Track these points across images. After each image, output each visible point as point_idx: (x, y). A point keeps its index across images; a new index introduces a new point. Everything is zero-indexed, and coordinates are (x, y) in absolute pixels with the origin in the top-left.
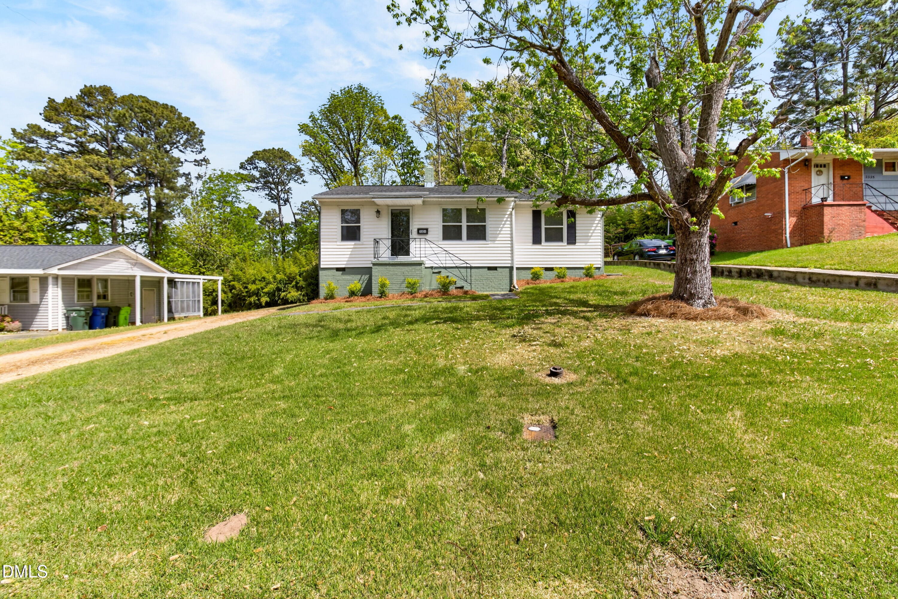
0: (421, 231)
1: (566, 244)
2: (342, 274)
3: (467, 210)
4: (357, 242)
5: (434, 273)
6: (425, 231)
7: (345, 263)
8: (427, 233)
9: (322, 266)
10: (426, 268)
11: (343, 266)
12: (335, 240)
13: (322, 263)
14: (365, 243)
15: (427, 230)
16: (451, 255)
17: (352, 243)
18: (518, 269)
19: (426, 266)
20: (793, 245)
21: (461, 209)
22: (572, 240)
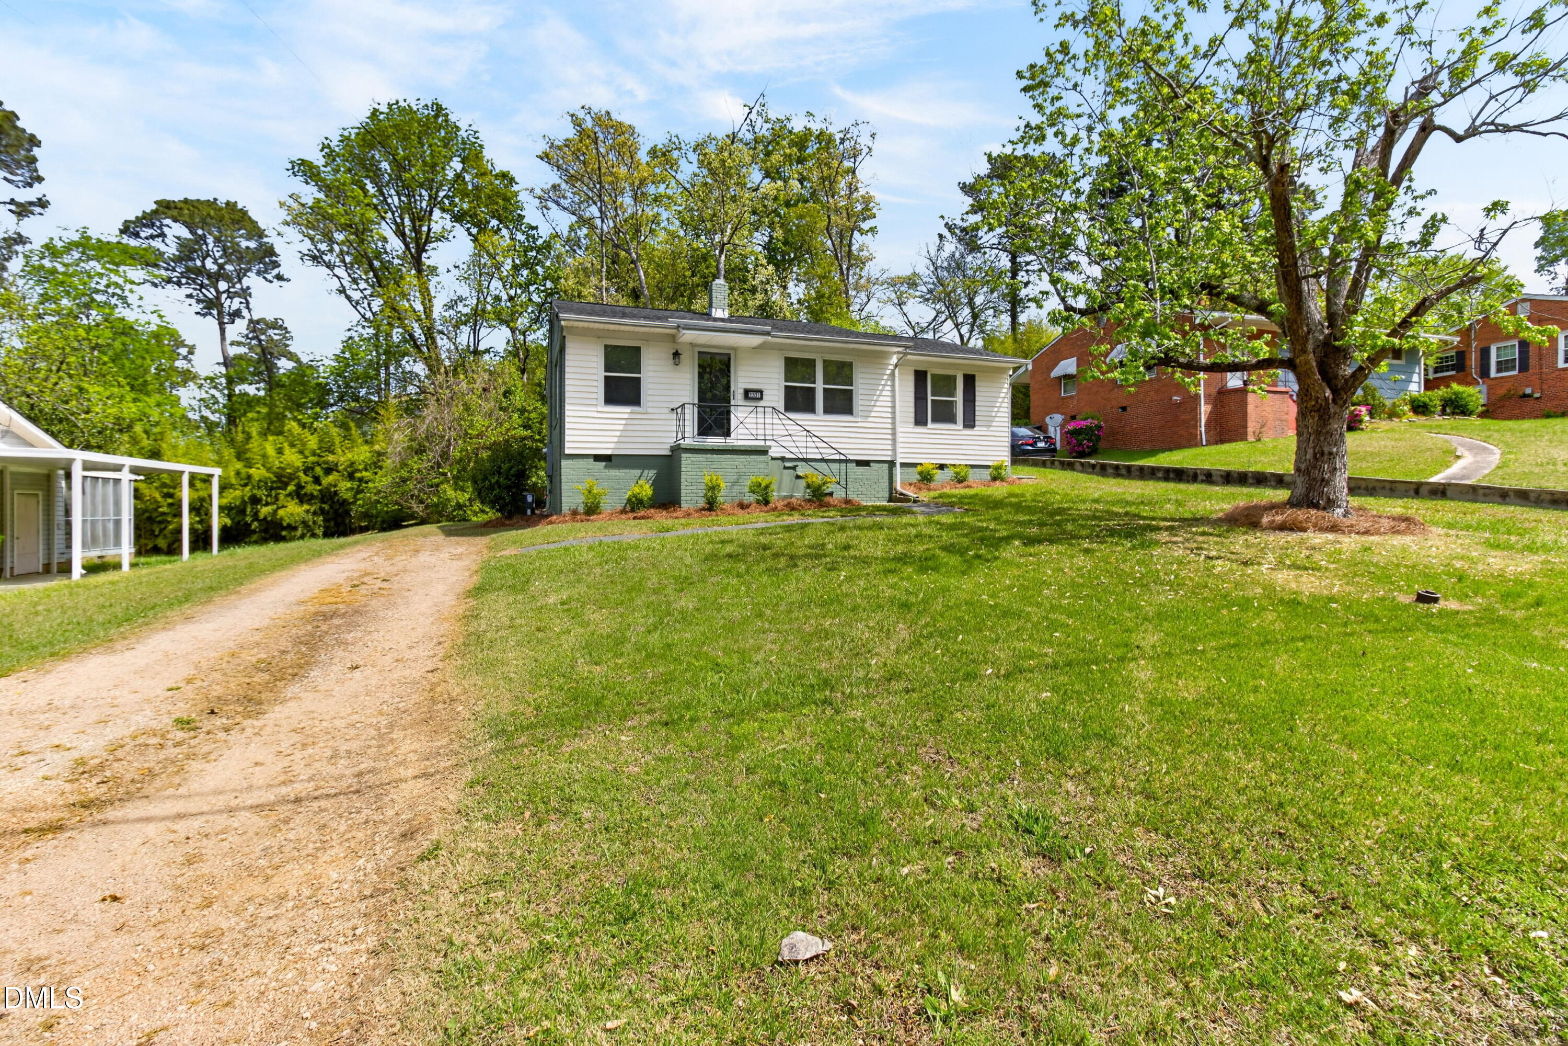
0: (751, 395)
1: (961, 427)
2: (606, 467)
3: (824, 361)
4: (636, 409)
5: (785, 468)
6: (758, 395)
7: (612, 446)
8: (761, 398)
9: (567, 452)
10: (773, 459)
11: (609, 452)
12: (594, 402)
13: (567, 445)
14: (650, 410)
15: (761, 392)
16: (815, 439)
17: (627, 409)
18: (903, 465)
19: (774, 455)
20: (1209, 443)
21: (814, 361)
22: (970, 422)
